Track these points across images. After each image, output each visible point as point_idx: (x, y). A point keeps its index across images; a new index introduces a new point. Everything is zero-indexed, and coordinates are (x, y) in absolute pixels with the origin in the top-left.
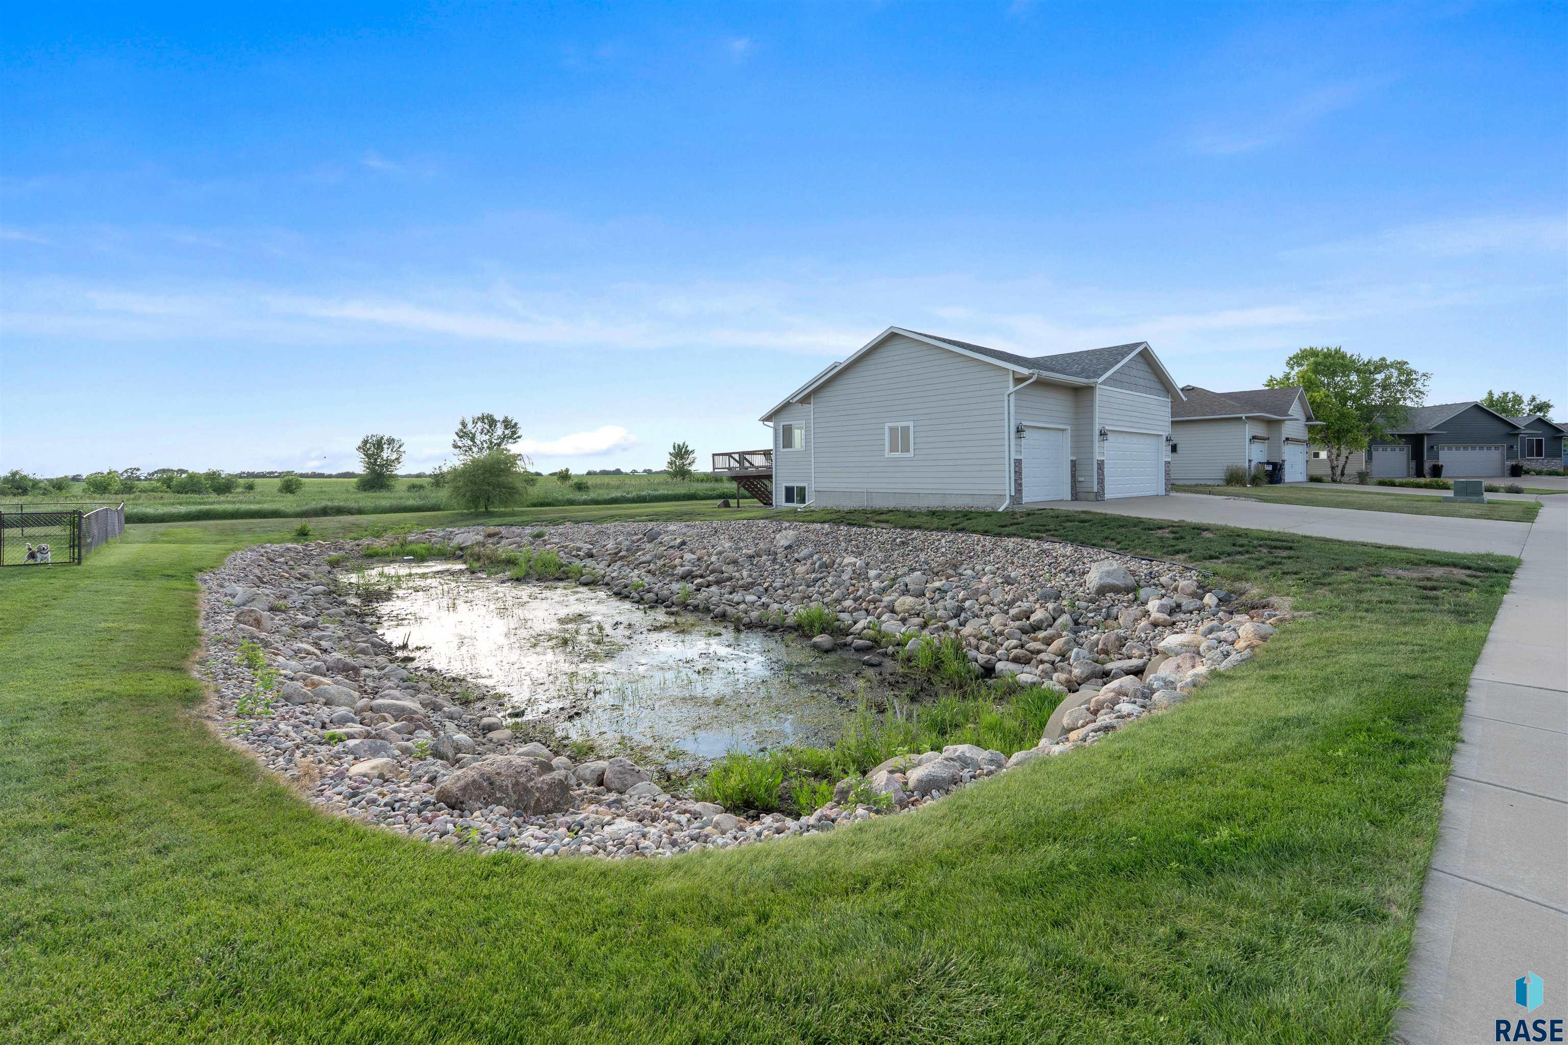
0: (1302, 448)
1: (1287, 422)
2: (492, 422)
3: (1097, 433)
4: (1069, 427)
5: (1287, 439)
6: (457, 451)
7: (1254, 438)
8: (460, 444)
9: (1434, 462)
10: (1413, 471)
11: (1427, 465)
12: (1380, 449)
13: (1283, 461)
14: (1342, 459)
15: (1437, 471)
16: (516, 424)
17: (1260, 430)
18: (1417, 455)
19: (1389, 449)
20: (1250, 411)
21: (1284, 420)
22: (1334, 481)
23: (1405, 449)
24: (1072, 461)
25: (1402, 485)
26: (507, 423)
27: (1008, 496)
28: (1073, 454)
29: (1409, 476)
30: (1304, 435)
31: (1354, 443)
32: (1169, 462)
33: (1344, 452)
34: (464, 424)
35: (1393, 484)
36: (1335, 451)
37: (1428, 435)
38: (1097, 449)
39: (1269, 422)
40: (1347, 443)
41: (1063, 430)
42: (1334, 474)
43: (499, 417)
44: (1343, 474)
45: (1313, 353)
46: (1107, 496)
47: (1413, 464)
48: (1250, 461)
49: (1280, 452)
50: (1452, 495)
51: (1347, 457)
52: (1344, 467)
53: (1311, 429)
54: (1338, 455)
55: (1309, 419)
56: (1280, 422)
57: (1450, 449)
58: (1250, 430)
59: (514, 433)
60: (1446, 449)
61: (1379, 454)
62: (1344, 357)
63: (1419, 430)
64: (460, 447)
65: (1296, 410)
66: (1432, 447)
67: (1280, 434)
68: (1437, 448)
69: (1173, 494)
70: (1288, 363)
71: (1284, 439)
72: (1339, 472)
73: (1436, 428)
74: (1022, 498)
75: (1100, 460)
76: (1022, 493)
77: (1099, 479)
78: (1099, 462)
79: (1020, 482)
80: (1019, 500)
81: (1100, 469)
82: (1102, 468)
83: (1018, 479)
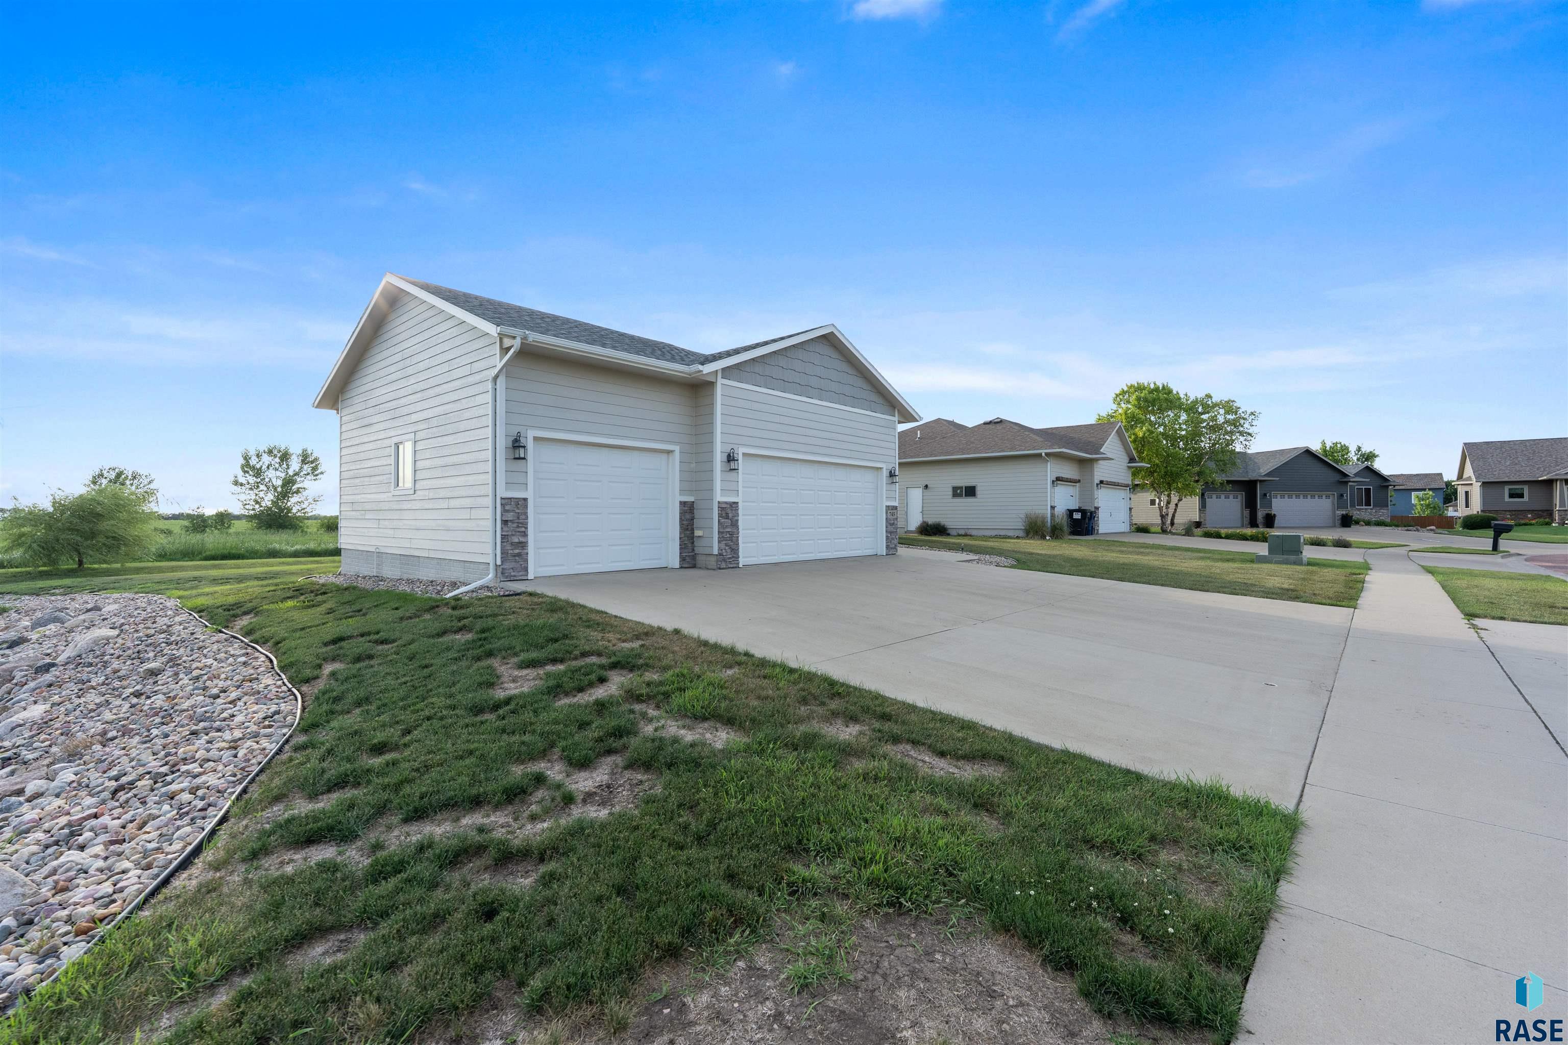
0: (1123, 494)
1: (1101, 462)
2: (285, 457)
3: (719, 458)
4: (677, 448)
5: (1102, 482)
6: (238, 489)
7: (1058, 479)
8: (242, 480)
9: (1267, 511)
10: (1247, 521)
11: (1260, 514)
12: (1214, 496)
13: (1097, 508)
14: (1172, 506)
15: (1270, 521)
16: (316, 459)
17: (1068, 471)
18: (1251, 504)
19: (1223, 497)
20: (1051, 447)
21: (1097, 460)
22: (1164, 531)
23: (1239, 497)
24: (683, 504)
25: (1228, 537)
26: (305, 458)
27: (492, 566)
28: (682, 491)
29: (1242, 526)
30: (1125, 477)
31: (1186, 490)
32: (895, 508)
33: (1175, 499)
34: (246, 458)
35: (1218, 536)
36: (1164, 498)
37: (1261, 481)
38: (718, 485)
39: (1081, 462)
40: (1178, 490)
41: (669, 452)
42: (1163, 523)
43: (295, 451)
44: (1172, 524)
45: (1140, 388)
46: (742, 561)
47: (1247, 513)
48: (1053, 508)
49: (1092, 499)
50: (1267, 554)
51: (1176, 505)
52: (1174, 516)
53: (1135, 472)
54: (1168, 503)
55: (1132, 460)
56: (1092, 461)
57: (1283, 497)
58: (1052, 469)
59: (314, 469)
60: (1279, 496)
61: (1213, 502)
62: (1170, 392)
63: (1252, 476)
64: (242, 485)
65: (1112, 447)
66: (1265, 495)
67: (1092, 475)
68: (1270, 496)
69: (902, 551)
70: (1115, 400)
71: (1097, 481)
72: (1169, 522)
73: (1268, 475)
74: (526, 569)
75: (726, 503)
76: (526, 561)
77: (722, 533)
78: (724, 506)
79: (517, 540)
80: (513, 574)
81: (727, 517)
82: (730, 515)
83: (513, 535)
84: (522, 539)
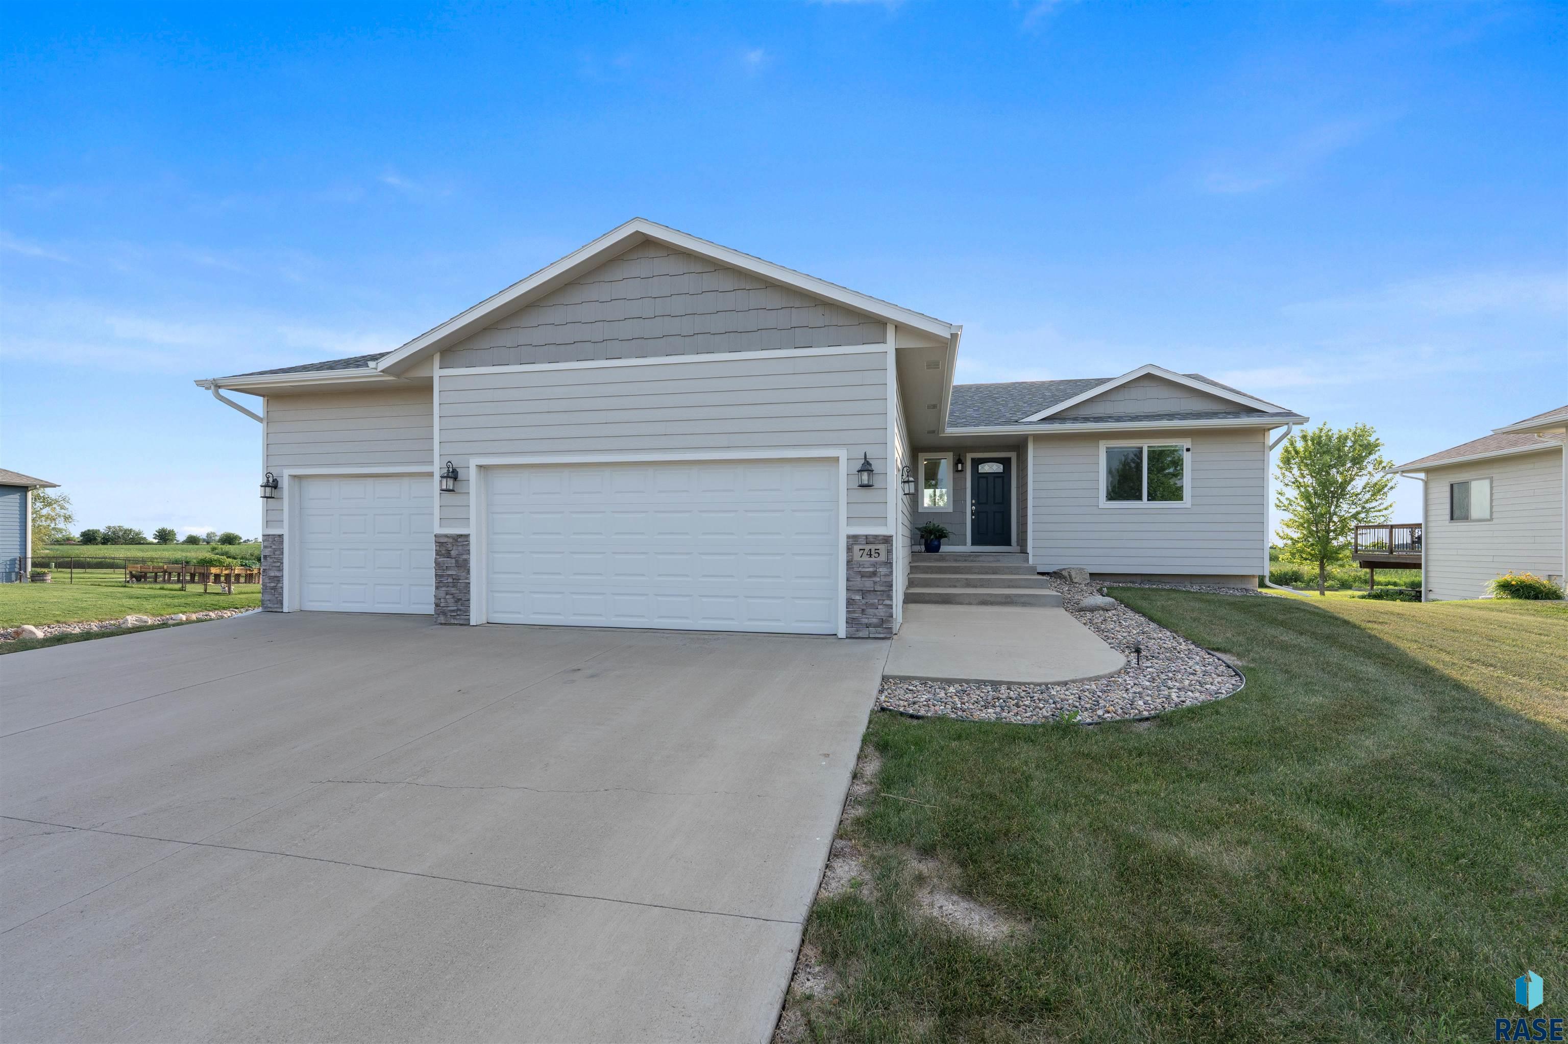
3: (438, 476)
46: (476, 616)
74: (281, 603)
75: (446, 536)
76: (281, 594)
77: (441, 576)
78: (442, 540)
79: (273, 574)
80: (269, 605)
81: (448, 555)
82: (453, 553)
83: (270, 569)
84: (278, 574)
